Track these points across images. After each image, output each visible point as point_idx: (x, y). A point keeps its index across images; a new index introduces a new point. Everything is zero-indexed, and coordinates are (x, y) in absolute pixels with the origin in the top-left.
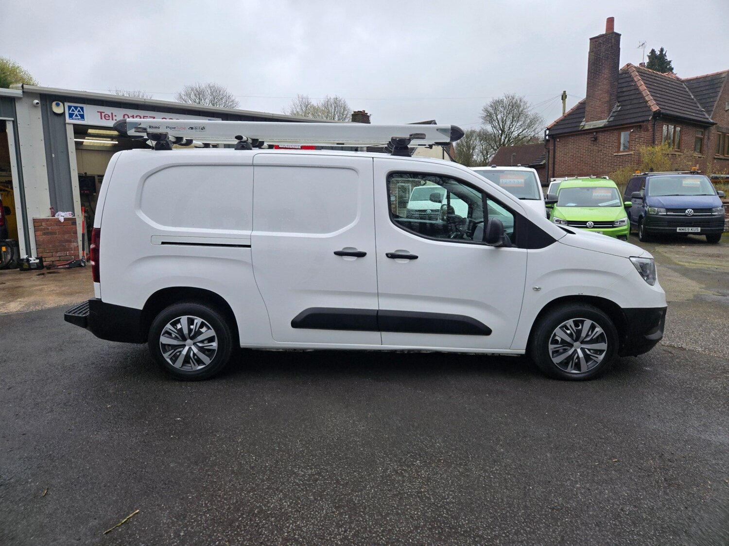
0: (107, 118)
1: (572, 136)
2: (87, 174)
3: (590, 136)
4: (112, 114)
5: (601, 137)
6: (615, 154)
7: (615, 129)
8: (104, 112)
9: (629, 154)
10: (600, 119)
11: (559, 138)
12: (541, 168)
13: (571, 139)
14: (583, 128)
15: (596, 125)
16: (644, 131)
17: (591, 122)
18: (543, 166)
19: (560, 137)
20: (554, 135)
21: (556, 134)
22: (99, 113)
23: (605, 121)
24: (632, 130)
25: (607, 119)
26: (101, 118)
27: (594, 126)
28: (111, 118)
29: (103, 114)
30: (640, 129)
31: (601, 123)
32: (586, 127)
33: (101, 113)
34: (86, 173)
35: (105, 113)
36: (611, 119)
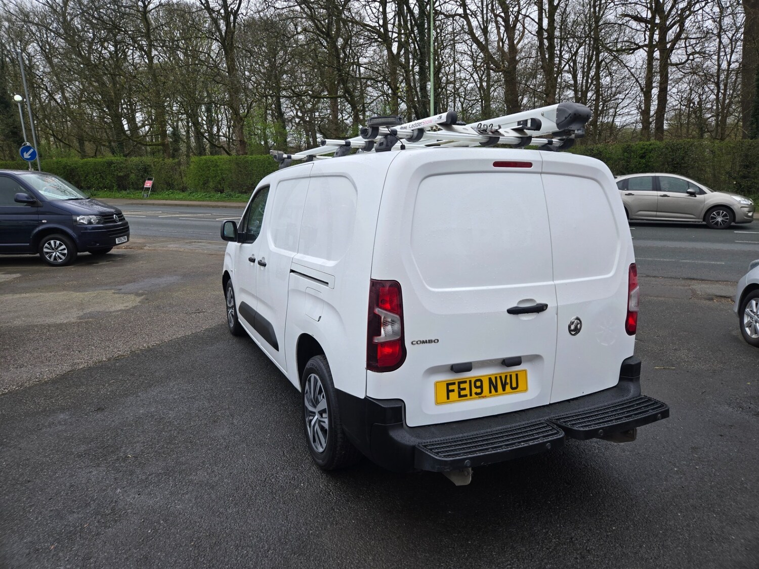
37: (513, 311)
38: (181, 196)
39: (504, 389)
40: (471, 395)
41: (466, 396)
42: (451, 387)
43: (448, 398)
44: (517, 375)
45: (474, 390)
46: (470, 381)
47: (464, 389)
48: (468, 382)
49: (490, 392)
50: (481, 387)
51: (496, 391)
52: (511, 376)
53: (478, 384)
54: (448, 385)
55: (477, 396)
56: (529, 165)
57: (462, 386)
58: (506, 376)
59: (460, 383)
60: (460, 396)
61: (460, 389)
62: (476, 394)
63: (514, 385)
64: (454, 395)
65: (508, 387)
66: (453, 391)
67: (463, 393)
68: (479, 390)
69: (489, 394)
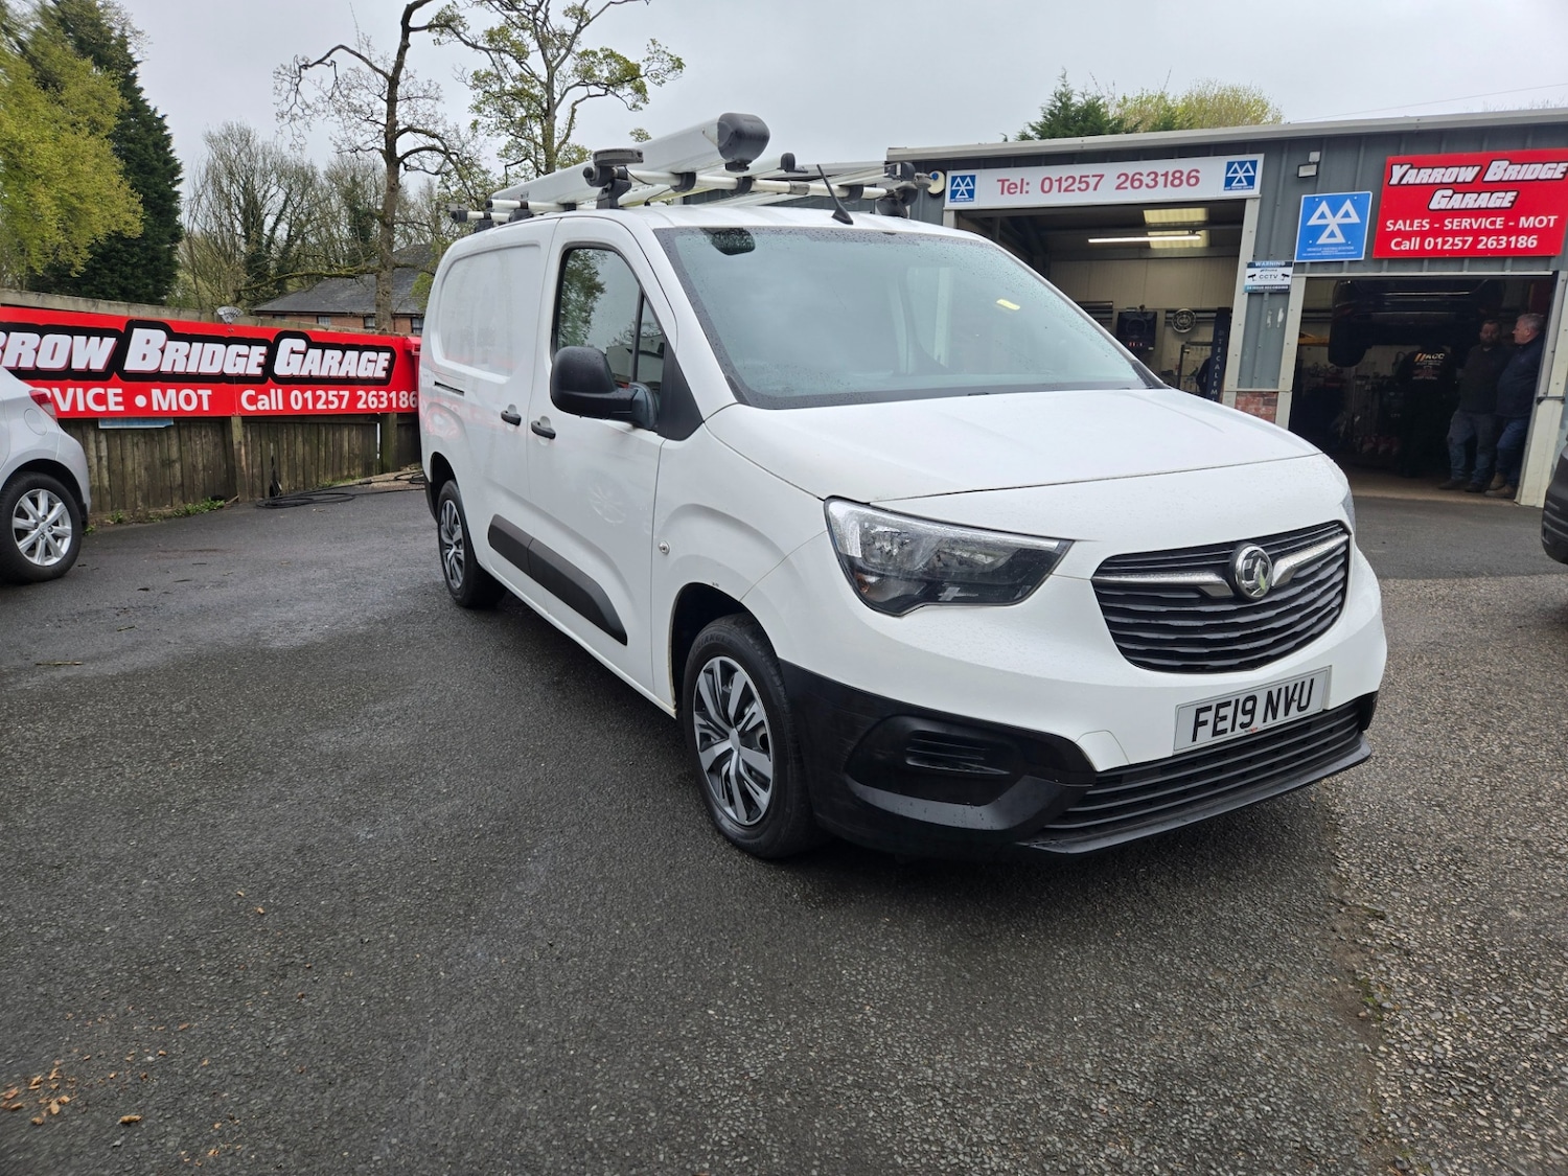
0: (1012, 191)
2: (1146, 307)
4: (1022, 180)
8: (1008, 180)
22: (1000, 183)
26: (1002, 193)
28: (1019, 190)
29: (1007, 184)
33: (1003, 181)
34: (1142, 307)
35: (1011, 181)
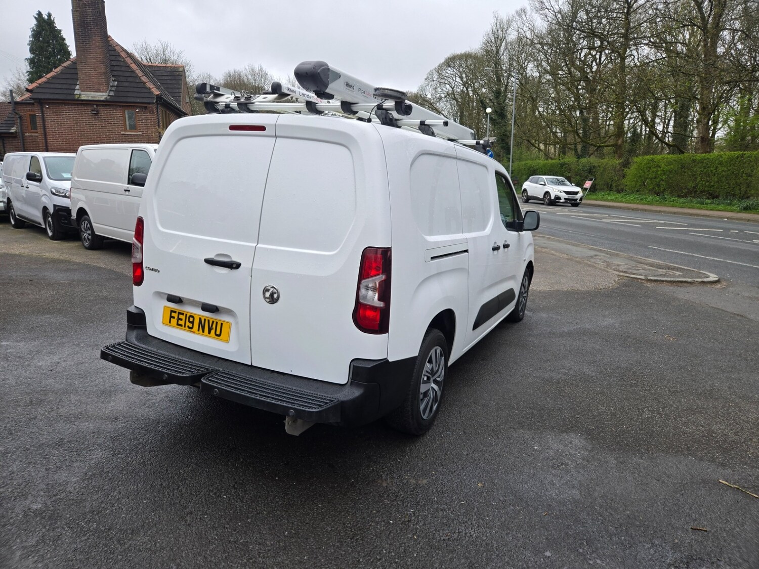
1: (65, 104)
3: (89, 108)
5: (103, 111)
6: (122, 133)
7: (120, 106)
9: (137, 135)
10: (98, 91)
11: (48, 104)
12: (11, 137)
13: (65, 108)
14: (79, 97)
15: (94, 97)
16: (150, 113)
17: (89, 93)
18: (14, 135)
19: (50, 103)
20: (41, 99)
21: (44, 99)
23: (104, 94)
24: (137, 110)
25: (106, 92)
27: (92, 97)
30: (145, 110)
31: (101, 96)
32: (83, 97)
36: (112, 94)
37: (210, 262)
38: (613, 197)
39: (209, 333)
40: (185, 327)
41: (181, 325)
42: (173, 314)
43: (170, 322)
44: (222, 324)
45: (188, 324)
46: (186, 315)
47: (181, 320)
48: (185, 315)
49: (199, 330)
50: (192, 323)
51: (203, 331)
52: (217, 323)
53: (191, 319)
54: (172, 311)
55: (189, 329)
56: (262, 128)
57: (181, 316)
58: (213, 322)
59: (180, 313)
60: (178, 324)
61: (179, 319)
62: (188, 327)
63: (218, 333)
64: (174, 321)
65: (213, 332)
66: (174, 318)
67: (180, 322)
68: (191, 325)
69: (197, 332)
